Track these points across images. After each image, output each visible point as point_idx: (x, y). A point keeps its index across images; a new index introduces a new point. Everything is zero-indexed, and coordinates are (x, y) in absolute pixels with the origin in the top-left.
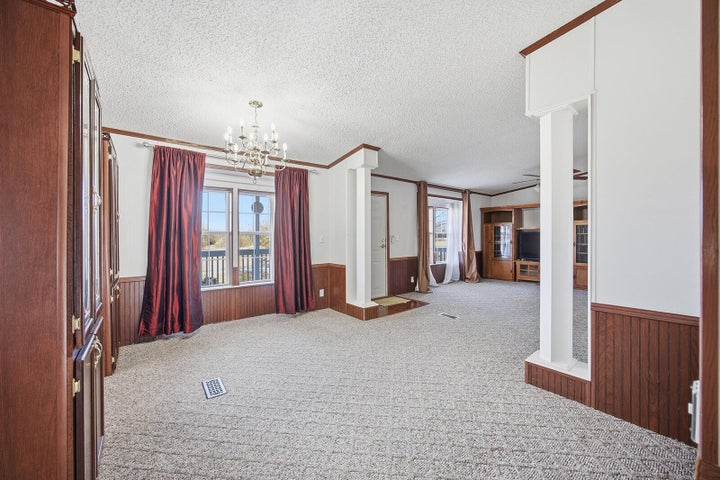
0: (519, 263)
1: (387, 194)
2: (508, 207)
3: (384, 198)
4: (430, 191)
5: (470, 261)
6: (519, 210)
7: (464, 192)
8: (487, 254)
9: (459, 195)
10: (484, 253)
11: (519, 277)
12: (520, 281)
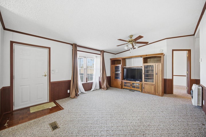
0: (123, 81)
1: (49, 48)
2: (119, 58)
3: (47, 50)
4: (78, 48)
5: (103, 81)
6: (124, 59)
7: (101, 51)
8: (112, 77)
9: (99, 53)
10: (111, 77)
11: (123, 87)
12: (123, 89)
